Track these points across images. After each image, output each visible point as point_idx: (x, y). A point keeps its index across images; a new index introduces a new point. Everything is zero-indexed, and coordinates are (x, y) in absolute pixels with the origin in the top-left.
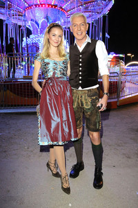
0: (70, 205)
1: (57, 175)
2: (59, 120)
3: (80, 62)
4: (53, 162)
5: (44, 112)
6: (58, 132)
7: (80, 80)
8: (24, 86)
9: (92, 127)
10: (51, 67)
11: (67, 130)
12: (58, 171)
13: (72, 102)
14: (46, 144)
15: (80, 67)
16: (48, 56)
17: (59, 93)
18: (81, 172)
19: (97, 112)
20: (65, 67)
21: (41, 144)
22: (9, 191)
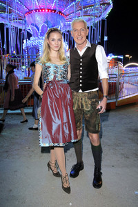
0: (71, 204)
1: (58, 175)
2: (60, 122)
3: (81, 66)
4: (54, 162)
5: (45, 115)
6: (59, 134)
7: (80, 83)
8: (25, 87)
9: (92, 129)
10: (52, 70)
11: (67, 131)
12: (59, 170)
13: (72, 105)
14: (47, 145)
15: (81, 70)
16: (49, 60)
17: (60, 95)
18: (81, 172)
19: (97, 114)
20: (66, 71)
21: (42, 145)
22: (11, 191)
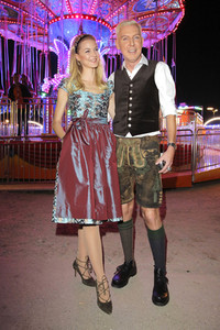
3: (130, 95)
7: (129, 122)
11: (102, 202)
12: (92, 275)
14: (64, 221)
16: (81, 86)
21: (57, 220)
